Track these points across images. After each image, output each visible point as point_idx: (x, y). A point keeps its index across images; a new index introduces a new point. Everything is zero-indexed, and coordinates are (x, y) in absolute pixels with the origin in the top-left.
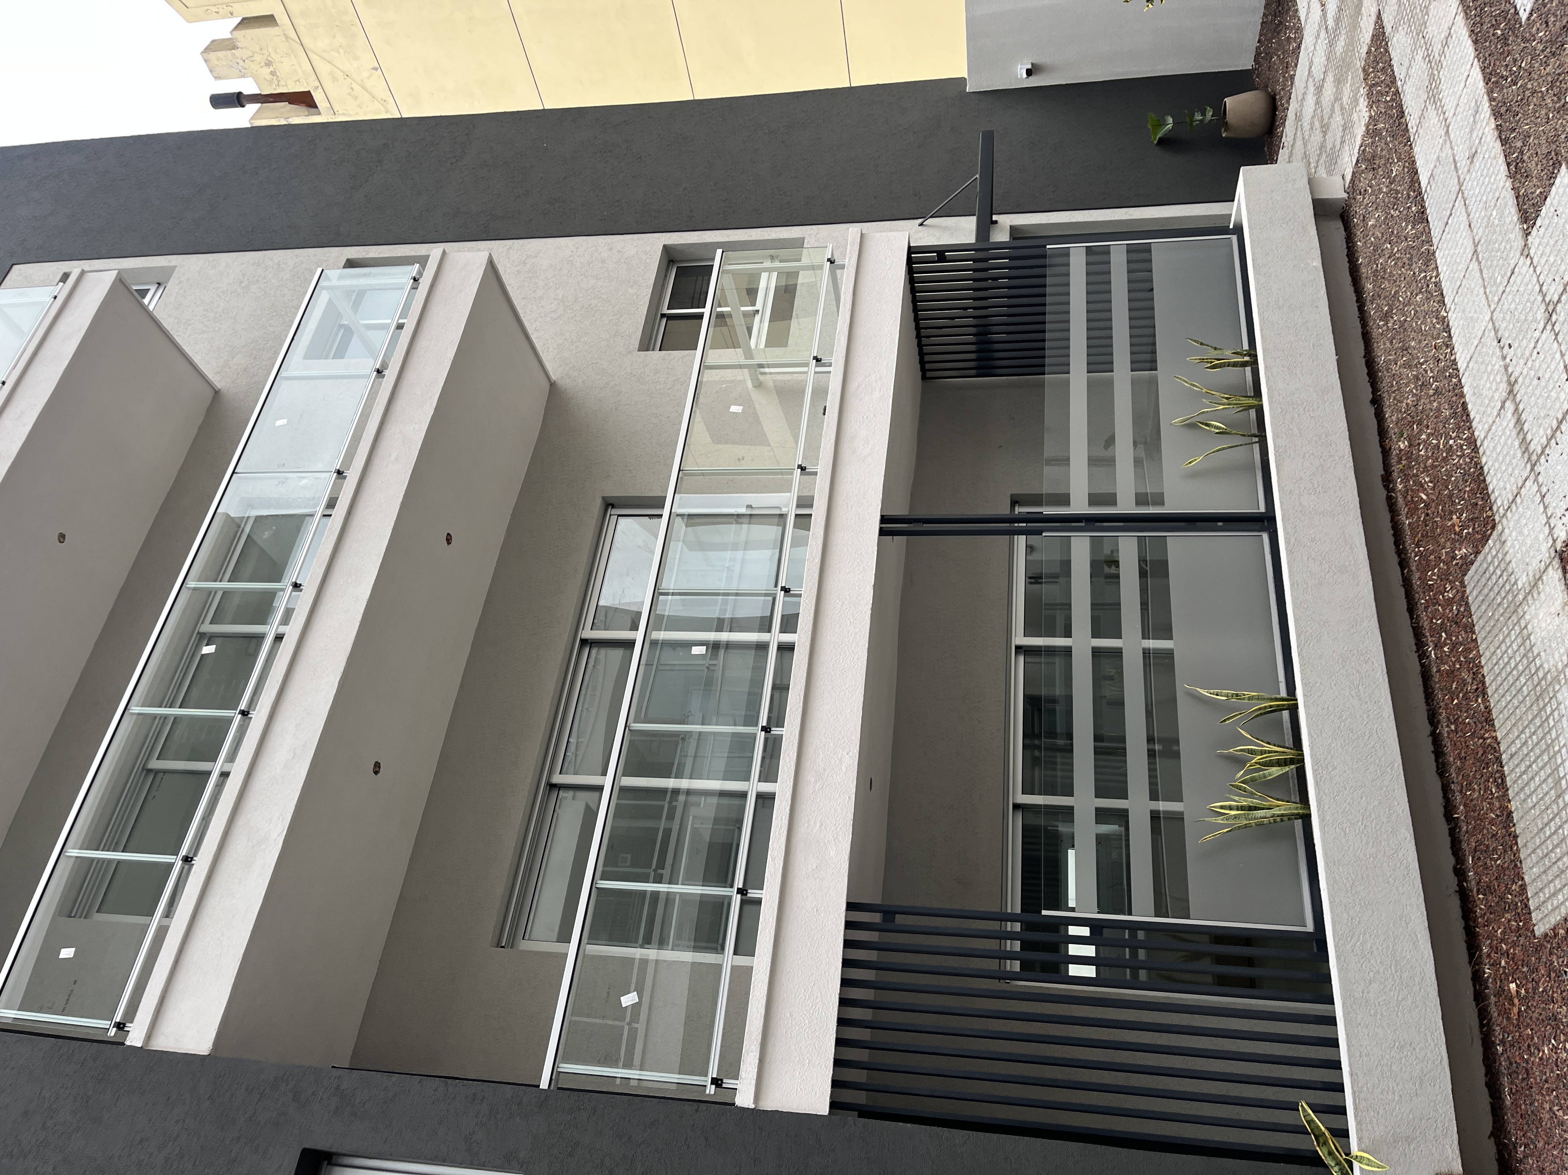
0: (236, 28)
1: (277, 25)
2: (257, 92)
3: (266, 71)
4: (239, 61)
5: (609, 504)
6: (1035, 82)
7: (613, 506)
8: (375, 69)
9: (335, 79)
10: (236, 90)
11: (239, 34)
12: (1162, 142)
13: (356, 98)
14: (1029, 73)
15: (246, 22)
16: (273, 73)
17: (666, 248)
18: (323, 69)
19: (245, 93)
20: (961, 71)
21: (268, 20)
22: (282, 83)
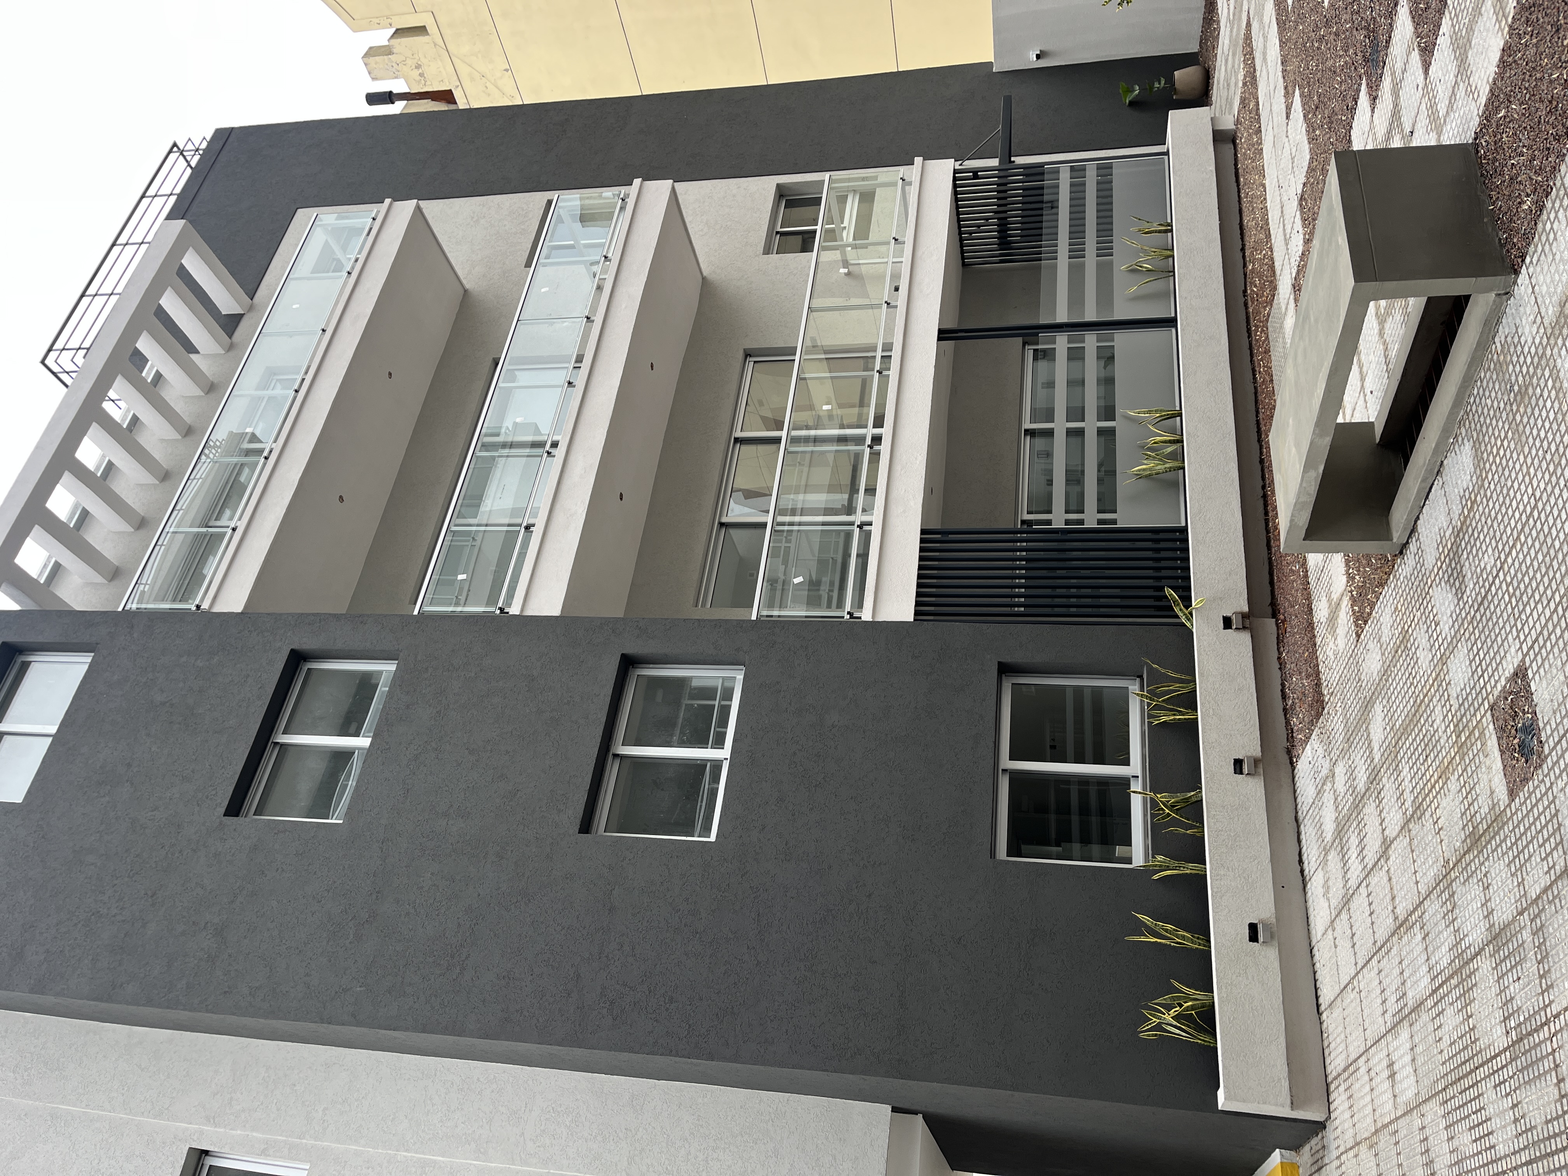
0: (392, 37)
1: (428, 34)
2: (407, 90)
3: (416, 73)
4: (394, 64)
5: (748, 354)
6: (1042, 63)
7: (750, 356)
8: (507, 70)
9: (472, 79)
10: (387, 89)
11: (395, 42)
12: (1131, 103)
13: (489, 95)
14: (1038, 57)
15: (399, 32)
16: (421, 75)
17: (779, 186)
18: (463, 70)
19: (395, 92)
20: (991, 58)
21: (421, 30)
22: (428, 83)
